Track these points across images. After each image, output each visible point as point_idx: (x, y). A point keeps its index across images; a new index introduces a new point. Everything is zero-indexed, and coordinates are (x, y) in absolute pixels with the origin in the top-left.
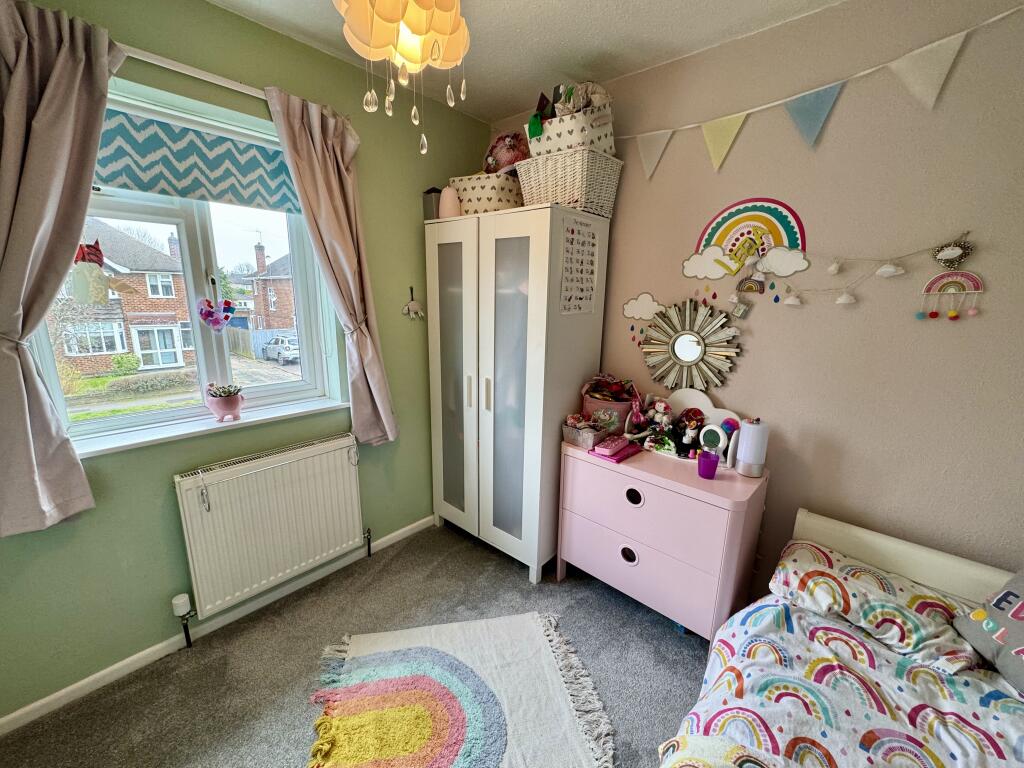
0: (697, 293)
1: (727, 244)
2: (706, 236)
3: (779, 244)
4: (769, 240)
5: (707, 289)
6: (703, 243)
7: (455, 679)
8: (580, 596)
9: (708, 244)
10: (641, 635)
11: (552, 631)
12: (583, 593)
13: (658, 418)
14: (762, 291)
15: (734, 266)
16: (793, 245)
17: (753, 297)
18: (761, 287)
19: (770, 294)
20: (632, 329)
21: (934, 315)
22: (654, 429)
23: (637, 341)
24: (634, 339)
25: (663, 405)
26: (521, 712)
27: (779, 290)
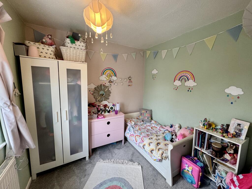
0: (102, 83)
1: (106, 75)
2: (103, 73)
3: (113, 75)
4: (112, 75)
5: (104, 82)
6: (102, 74)
7: (104, 186)
8: (98, 153)
9: (103, 74)
10: (113, 149)
11: (104, 161)
12: (98, 152)
13: (101, 108)
14: (112, 83)
15: (108, 78)
16: (115, 76)
17: (111, 83)
18: (112, 82)
19: (113, 83)
20: (90, 91)
21: (129, 85)
22: (102, 110)
23: (91, 94)
24: (90, 93)
25: (102, 105)
26: (118, 174)
27: (114, 83)
